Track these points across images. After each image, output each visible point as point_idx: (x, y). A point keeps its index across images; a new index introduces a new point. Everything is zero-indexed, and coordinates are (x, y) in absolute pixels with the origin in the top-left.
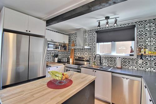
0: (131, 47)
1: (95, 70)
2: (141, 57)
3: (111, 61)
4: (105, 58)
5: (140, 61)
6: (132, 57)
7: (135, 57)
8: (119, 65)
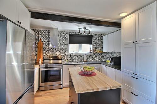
0: (90, 48)
1: (76, 65)
2: (95, 54)
3: (80, 57)
4: (76, 55)
5: (94, 56)
6: (91, 54)
7: (92, 54)
8: (85, 60)
